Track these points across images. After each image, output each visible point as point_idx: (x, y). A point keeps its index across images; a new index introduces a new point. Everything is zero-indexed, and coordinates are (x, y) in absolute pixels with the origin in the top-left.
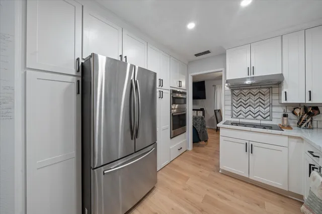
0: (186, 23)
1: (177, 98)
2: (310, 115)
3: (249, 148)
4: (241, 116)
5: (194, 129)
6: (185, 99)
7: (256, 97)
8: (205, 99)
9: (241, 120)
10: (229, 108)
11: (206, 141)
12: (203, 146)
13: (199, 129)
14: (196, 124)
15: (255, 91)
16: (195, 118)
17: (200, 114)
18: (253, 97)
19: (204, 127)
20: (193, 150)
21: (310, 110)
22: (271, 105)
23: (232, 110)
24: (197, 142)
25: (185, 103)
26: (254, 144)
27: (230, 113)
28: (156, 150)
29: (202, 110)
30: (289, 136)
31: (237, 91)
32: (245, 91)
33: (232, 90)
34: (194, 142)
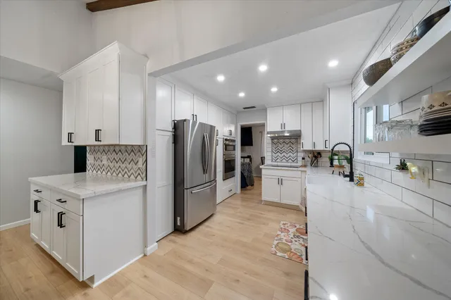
0: (238, 93)
1: (228, 145)
2: (316, 157)
3: (280, 182)
4: (278, 160)
5: (242, 174)
6: (234, 146)
7: (288, 145)
8: (252, 145)
9: (279, 164)
10: (270, 154)
11: (252, 185)
12: (250, 190)
13: (246, 174)
14: (244, 170)
15: (287, 141)
16: (243, 165)
17: (247, 160)
18: (286, 145)
19: (251, 172)
20: (241, 193)
21: (316, 154)
22: (297, 152)
23: (272, 156)
24: (245, 187)
25: (234, 150)
26: (283, 178)
27: (270, 158)
28: (215, 186)
29: (249, 157)
30: (302, 171)
31: (276, 140)
32: (281, 140)
33: (272, 139)
34: (242, 187)
